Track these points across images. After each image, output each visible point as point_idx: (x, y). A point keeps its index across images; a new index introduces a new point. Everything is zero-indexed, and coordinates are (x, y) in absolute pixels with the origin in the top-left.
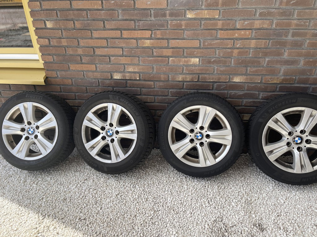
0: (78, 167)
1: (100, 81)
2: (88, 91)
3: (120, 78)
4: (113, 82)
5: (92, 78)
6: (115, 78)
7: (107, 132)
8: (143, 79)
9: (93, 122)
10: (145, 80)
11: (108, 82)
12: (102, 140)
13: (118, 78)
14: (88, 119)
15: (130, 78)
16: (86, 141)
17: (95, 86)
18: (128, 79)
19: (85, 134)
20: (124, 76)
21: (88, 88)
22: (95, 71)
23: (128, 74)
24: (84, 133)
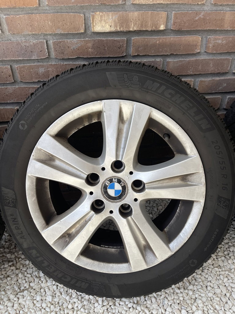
0: (20, 275)
1: (51, 42)
2: (18, 77)
3: (113, 29)
4: (90, 45)
5: (26, 33)
6: (98, 28)
7: (105, 188)
8: (177, 29)
9: (57, 163)
10: (179, 32)
11: (75, 43)
12: (92, 212)
13: (107, 29)
14: (43, 157)
15: (142, 26)
16: (44, 222)
17: (38, 61)
18: (135, 29)
19: (36, 201)
20: (124, 21)
21: (15, 66)
22: (36, 9)
23: (136, 14)
24: (34, 198)
